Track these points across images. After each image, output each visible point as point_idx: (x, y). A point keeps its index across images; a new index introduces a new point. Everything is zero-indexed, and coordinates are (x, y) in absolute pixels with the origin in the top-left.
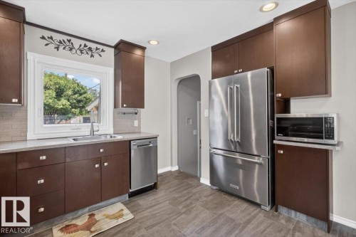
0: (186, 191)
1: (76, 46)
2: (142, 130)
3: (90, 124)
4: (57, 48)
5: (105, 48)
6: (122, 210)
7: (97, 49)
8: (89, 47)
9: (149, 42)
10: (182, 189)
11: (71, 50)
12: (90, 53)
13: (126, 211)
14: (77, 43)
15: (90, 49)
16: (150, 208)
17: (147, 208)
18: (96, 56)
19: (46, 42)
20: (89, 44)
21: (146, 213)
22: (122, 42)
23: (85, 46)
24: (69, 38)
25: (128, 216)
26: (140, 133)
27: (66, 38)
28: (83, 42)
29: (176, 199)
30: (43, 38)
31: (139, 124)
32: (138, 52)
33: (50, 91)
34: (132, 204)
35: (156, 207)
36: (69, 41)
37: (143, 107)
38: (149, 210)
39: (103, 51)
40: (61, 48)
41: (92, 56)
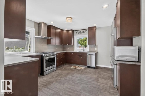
11: (80, 33)
23: (83, 31)
25: (82, 69)
31: (97, 49)
34: (86, 68)
37: (95, 44)
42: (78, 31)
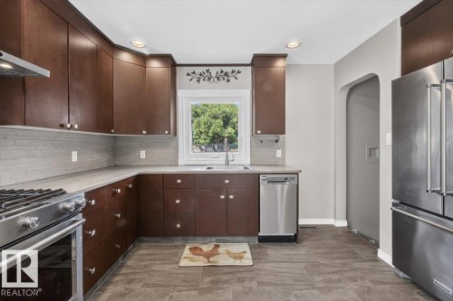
0: (340, 261)
1: (214, 75)
2: (287, 163)
3: (225, 153)
4: (198, 81)
5: (240, 68)
6: (245, 252)
7: (233, 72)
8: (225, 72)
9: (287, 47)
10: (335, 256)
11: (209, 79)
12: (226, 78)
13: (248, 255)
14: (214, 71)
15: (226, 74)
16: (276, 262)
17: (272, 262)
18: (232, 79)
19: (190, 77)
20: (225, 69)
21: (267, 266)
22: (256, 57)
23: (222, 72)
24: (207, 68)
25: (248, 260)
26: (284, 166)
27: (204, 69)
28: (219, 69)
29: (319, 265)
30: (188, 74)
31: (283, 154)
32: (280, 64)
33: (219, 120)
34: (258, 250)
35: (284, 265)
36: (208, 71)
37: (283, 132)
38: (274, 265)
39: (239, 72)
40: (202, 80)
41: (228, 81)
42: (199, 70)
